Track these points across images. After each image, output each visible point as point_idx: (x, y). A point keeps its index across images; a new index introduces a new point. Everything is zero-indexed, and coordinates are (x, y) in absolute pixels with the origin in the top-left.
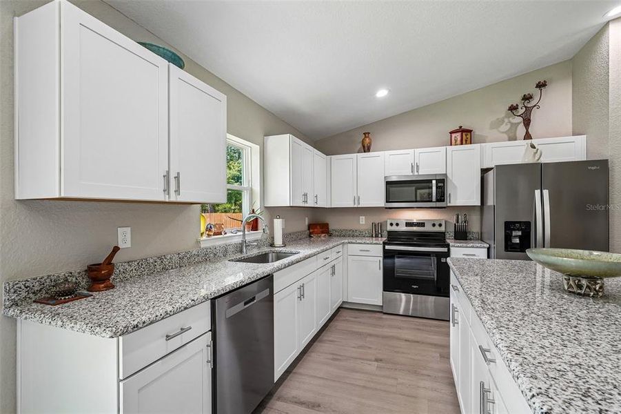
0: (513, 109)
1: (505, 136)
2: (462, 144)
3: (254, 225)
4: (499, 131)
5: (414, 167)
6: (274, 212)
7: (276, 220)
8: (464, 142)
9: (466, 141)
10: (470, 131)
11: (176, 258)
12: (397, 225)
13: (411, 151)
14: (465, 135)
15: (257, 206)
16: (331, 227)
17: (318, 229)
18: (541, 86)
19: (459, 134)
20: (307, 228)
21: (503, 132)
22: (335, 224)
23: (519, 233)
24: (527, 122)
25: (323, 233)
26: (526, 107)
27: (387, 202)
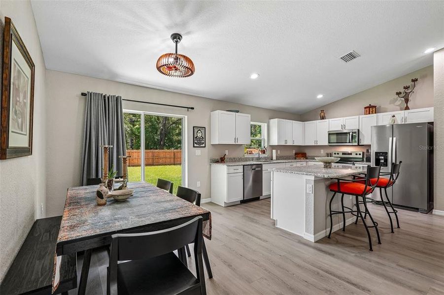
0: (398, 94)
1: (399, 108)
2: (369, 114)
3: (264, 152)
4: (394, 105)
5: (343, 126)
6: (273, 147)
7: (273, 150)
8: (371, 113)
9: (372, 112)
10: (375, 107)
11: (238, 159)
12: (338, 154)
13: (341, 118)
14: (371, 109)
15: (266, 145)
16: (308, 155)
17: (300, 155)
18: (414, 81)
19: (368, 109)
20: (294, 155)
21: (397, 106)
22: (309, 153)
23: (383, 158)
24: (407, 101)
25: (302, 157)
26: (406, 92)
27: (329, 143)
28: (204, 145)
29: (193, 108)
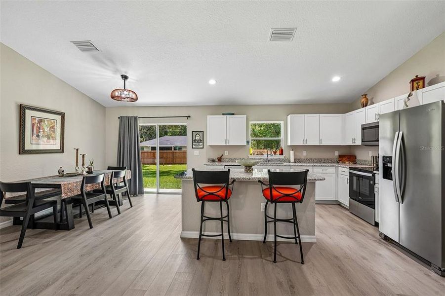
7: (291, 151)
9: (417, 88)
10: (424, 78)
17: (346, 159)
19: (411, 84)
20: (337, 157)
27: (362, 141)
28: (202, 147)
29: (190, 117)
